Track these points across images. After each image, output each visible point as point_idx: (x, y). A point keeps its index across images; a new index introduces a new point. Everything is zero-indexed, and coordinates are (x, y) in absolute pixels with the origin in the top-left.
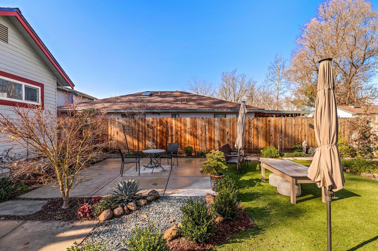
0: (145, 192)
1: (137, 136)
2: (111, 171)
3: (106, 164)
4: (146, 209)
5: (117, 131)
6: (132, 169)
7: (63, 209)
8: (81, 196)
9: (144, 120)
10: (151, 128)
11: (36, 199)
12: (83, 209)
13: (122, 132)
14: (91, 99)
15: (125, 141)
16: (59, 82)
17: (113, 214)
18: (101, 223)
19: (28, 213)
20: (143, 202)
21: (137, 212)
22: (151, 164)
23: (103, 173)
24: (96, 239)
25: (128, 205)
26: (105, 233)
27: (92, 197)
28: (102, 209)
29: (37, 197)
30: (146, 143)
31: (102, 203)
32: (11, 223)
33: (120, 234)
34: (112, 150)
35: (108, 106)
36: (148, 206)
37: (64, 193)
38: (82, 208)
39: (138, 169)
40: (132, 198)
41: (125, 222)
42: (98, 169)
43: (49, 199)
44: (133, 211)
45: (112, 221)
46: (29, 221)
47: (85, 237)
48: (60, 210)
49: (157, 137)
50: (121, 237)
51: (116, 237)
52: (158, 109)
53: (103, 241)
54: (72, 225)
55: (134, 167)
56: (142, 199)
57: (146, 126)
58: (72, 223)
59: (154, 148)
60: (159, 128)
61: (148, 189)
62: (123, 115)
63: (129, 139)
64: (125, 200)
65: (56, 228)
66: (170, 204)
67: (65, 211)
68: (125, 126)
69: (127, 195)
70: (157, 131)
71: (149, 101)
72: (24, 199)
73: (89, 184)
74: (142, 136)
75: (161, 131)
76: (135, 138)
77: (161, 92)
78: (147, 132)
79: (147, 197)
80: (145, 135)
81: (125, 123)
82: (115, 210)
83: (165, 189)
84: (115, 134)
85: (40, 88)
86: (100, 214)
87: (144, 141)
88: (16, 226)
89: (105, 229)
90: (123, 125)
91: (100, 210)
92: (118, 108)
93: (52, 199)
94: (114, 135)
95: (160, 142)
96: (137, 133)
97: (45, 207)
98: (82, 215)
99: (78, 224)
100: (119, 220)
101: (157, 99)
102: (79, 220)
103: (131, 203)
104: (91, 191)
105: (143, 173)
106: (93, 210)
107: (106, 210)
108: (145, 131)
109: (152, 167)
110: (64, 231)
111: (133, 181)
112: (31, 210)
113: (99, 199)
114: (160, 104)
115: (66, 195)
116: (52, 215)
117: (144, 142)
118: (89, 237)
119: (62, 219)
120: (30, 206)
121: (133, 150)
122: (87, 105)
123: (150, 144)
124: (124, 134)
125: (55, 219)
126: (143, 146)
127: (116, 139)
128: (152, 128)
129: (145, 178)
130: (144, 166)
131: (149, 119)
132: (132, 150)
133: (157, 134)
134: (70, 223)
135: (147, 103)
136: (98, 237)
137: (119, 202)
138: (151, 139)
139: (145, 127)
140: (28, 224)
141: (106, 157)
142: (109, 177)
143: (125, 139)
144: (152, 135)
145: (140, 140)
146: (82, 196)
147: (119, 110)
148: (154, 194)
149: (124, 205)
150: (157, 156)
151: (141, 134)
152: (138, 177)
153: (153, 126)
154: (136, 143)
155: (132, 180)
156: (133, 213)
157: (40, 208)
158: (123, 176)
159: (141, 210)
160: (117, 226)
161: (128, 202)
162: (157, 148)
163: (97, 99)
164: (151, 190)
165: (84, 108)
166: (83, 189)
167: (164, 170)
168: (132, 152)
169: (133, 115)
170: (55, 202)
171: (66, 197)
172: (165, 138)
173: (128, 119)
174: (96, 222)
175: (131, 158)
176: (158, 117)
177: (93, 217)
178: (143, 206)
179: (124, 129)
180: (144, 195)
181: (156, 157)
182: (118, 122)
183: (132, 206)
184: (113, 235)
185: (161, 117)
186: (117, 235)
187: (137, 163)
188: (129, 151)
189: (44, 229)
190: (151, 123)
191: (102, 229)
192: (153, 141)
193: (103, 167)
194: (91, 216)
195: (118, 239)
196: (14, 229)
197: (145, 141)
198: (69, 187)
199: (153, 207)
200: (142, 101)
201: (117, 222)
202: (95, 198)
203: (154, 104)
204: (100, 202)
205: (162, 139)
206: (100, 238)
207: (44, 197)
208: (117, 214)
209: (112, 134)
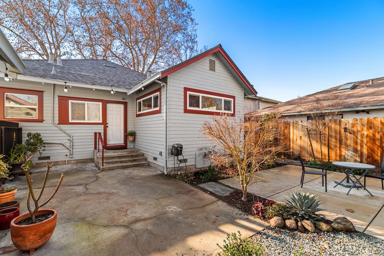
0: (331, 216)
1: (327, 143)
2: (290, 178)
3: (287, 169)
4: (329, 238)
5: (300, 136)
6: (316, 182)
7: (243, 201)
8: (257, 194)
9: (338, 122)
10: (350, 133)
11: (227, 186)
12: (257, 207)
13: (307, 137)
14: (275, 103)
15: (311, 148)
16: (246, 93)
17: (285, 224)
18: (271, 228)
19: (221, 195)
20: (324, 226)
21: (315, 235)
22: (348, 182)
23: (282, 179)
24: (264, 240)
25: (304, 222)
26: (274, 240)
27: (267, 198)
28: (273, 214)
29: (228, 185)
30: (342, 153)
31: (274, 207)
32: (212, 198)
33: (289, 249)
34: (295, 156)
35: (292, 108)
36: (332, 235)
37: (243, 187)
38: (256, 205)
39: (324, 183)
40: (310, 216)
41: (298, 239)
42: (277, 174)
43: (235, 188)
44: (309, 232)
45: (283, 230)
46: (221, 201)
47: (256, 233)
48: (240, 201)
49: (362, 146)
50: (290, 253)
51: (285, 251)
52: (365, 105)
53: (270, 246)
54: (247, 217)
55: (320, 180)
56: (323, 222)
57: (343, 130)
58: (247, 215)
59: (355, 161)
60: (365, 133)
61: (338, 214)
62: (309, 117)
63: (316, 146)
64: (300, 215)
65: (236, 214)
66: (375, 249)
67: (243, 203)
68: (310, 130)
69: (303, 211)
70: (362, 137)
71: (349, 96)
72: (221, 183)
73: (267, 186)
74: (336, 143)
75: (370, 137)
76: (325, 144)
77: (372, 80)
78: (343, 138)
79: (332, 222)
80: (341, 141)
81: (310, 126)
82: (287, 220)
83: (368, 224)
84: (299, 139)
85: (232, 100)
86: (271, 218)
87: (338, 149)
88: (214, 201)
89: (274, 235)
90: (307, 129)
91: (272, 215)
92: (302, 110)
93: (237, 189)
94: (297, 140)
95: (368, 153)
96: (327, 139)
97: (231, 194)
98: (255, 212)
99: (252, 218)
100: (291, 233)
101: (366, 90)
102: (253, 215)
103: (307, 221)
104: (266, 193)
105: (333, 191)
106: (265, 211)
107: (277, 217)
108: (340, 137)
109: (349, 186)
110: (241, 219)
111: (312, 196)
112: (223, 193)
113: (272, 203)
114: (372, 97)
115: (245, 189)
116: (234, 202)
117: (338, 151)
118: (259, 235)
119: (241, 208)
120: (223, 190)
121: (321, 160)
122: (270, 110)
123: (348, 154)
124: (308, 140)
125: (236, 206)
126: (336, 155)
127: (300, 144)
128: (352, 133)
129: (335, 198)
130: (336, 182)
131: (347, 120)
132: (319, 158)
133: (362, 141)
134: (245, 215)
135: (346, 99)
136: (266, 239)
137: (292, 214)
138: (351, 148)
139: (340, 131)
140: (220, 203)
141: (287, 163)
142: (287, 185)
143: (310, 145)
144: (352, 142)
145: (331, 148)
146: (259, 194)
147: (303, 111)
148: (344, 222)
149: (299, 220)
150: (358, 172)
151: (334, 140)
152: (324, 193)
153: (355, 129)
154: (325, 150)
155: (310, 194)
156: (309, 234)
157: (228, 194)
158: (303, 187)
159: (320, 235)
160: (288, 238)
161: (303, 218)
162: (361, 162)
163: (281, 102)
164: (342, 216)
165: (267, 113)
166: (260, 189)
167: (372, 196)
168: (320, 161)
169: (322, 116)
170: (238, 193)
171: (245, 191)
172: (380, 149)
173: (314, 122)
174: (266, 224)
175: (318, 168)
176: (365, 117)
177: (264, 218)
178: (324, 232)
179: (309, 133)
180: (328, 218)
181: (357, 174)
182: (301, 125)
183: (308, 225)
184: (281, 246)
185: (371, 116)
186: (285, 248)
187: (324, 176)
188: (315, 160)
189: (228, 211)
190: (350, 126)
191: (271, 234)
192: (355, 150)
193: (282, 172)
194: (263, 216)
195: (286, 253)
196: (213, 203)
197: (340, 150)
198: (247, 183)
199: (341, 240)
200: (337, 97)
201: (287, 234)
202: (268, 200)
203: (359, 99)
204: (272, 207)
205: (371, 150)
206: (268, 241)
207: (232, 186)
208: (289, 226)
209: (295, 139)
